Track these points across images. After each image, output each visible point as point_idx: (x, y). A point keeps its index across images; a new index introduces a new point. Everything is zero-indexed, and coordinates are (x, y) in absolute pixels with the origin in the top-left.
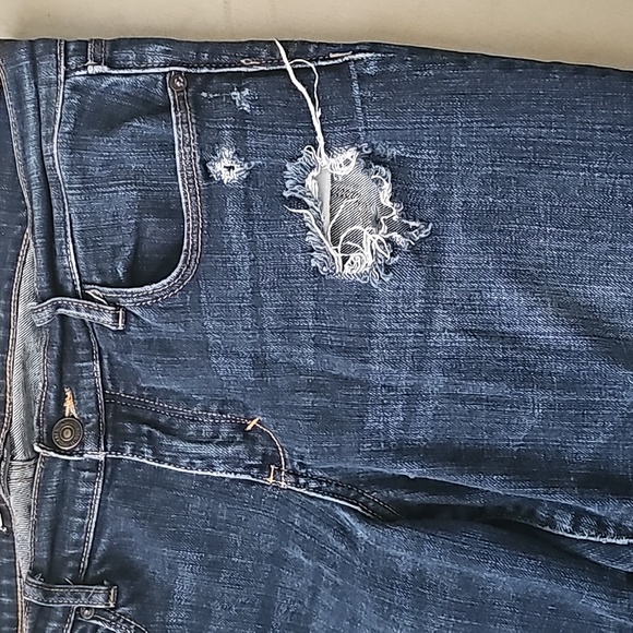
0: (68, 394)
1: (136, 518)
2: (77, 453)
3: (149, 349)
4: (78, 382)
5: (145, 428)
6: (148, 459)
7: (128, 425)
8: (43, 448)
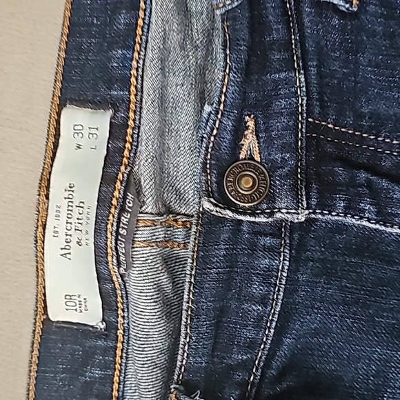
0: (251, 124)
1: (345, 303)
2: (263, 212)
3: (391, 47)
4: (268, 106)
5: (363, 175)
6: (369, 220)
7: (339, 170)
8: (216, 205)
